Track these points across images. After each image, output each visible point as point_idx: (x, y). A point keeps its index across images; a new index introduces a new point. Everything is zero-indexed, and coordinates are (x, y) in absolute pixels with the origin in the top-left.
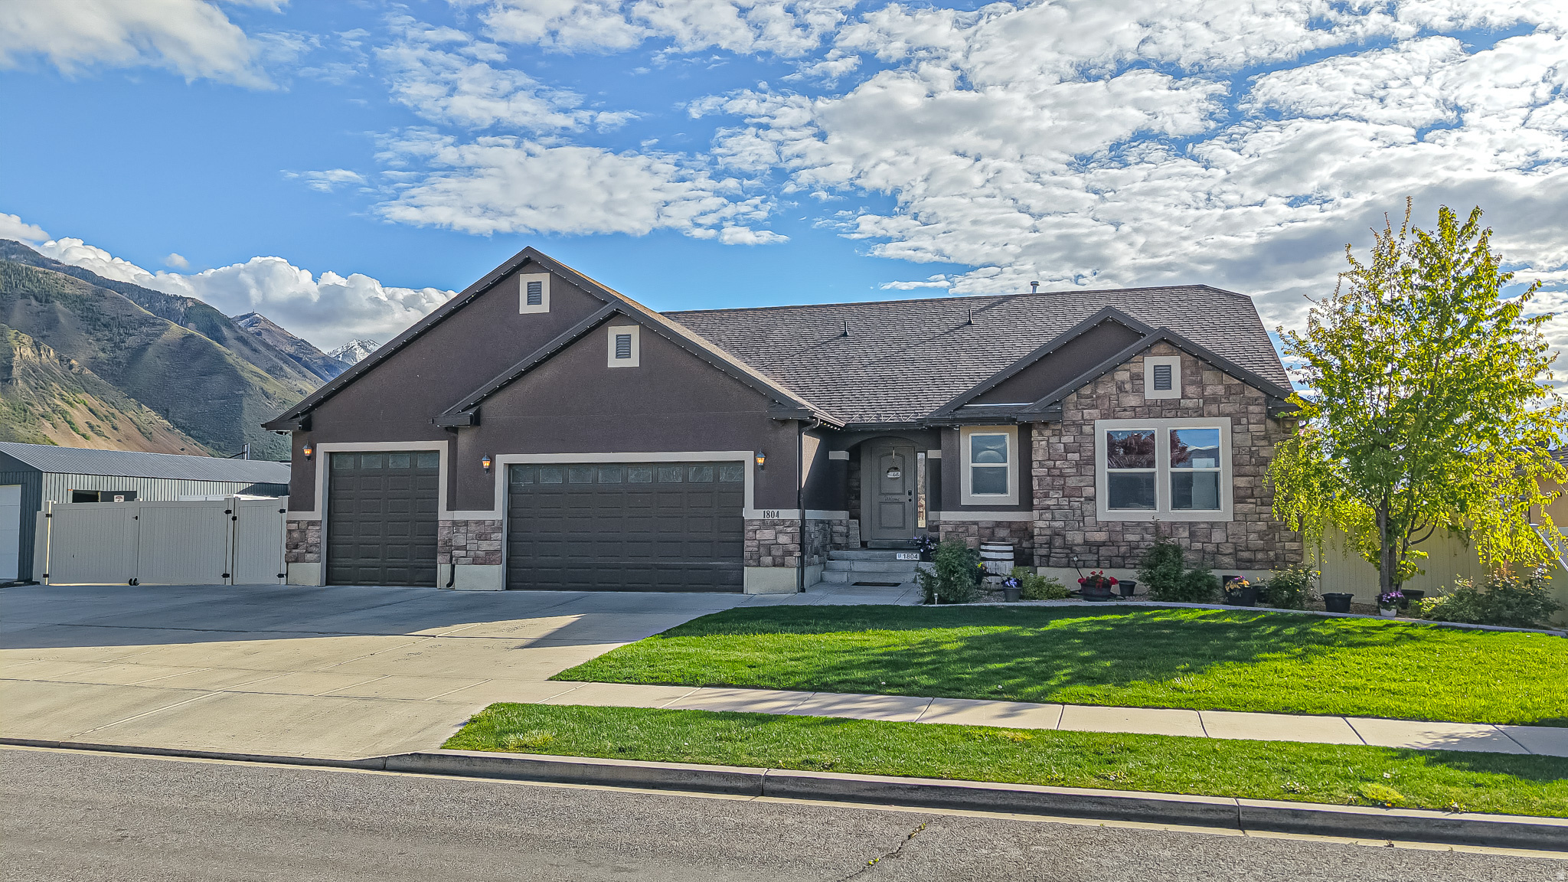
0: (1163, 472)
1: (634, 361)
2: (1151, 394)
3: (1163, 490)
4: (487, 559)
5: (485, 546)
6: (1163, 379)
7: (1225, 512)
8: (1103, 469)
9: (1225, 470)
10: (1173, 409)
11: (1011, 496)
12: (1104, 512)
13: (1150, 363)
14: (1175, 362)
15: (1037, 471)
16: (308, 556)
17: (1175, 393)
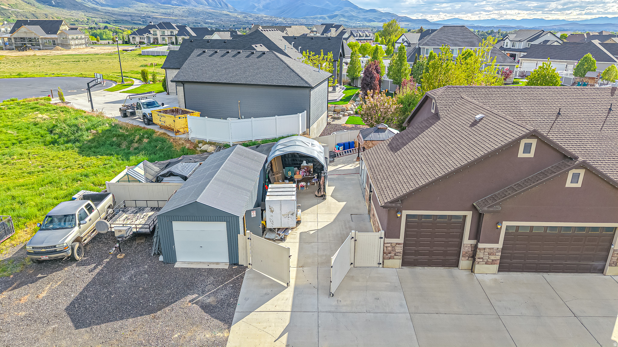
4: (493, 262)
5: (492, 257)
16: (396, 257)
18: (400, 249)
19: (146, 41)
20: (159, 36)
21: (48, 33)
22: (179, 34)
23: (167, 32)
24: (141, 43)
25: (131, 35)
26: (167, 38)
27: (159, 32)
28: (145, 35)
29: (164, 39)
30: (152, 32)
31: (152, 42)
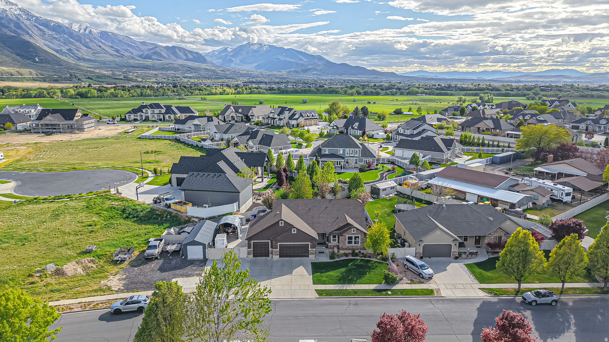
0: (353, 240)
1: (296, 232)
2: (352, 232)
3: (353, 242)
4: (277, 255)
5: (277, 253)
6: (354, 231)
7: (359, 244)
8: (347, 240)
9: (360, 240)
10: (354, 234)
11: (337, 242)
12: (347, 245)
13: (353, 229)
14: (355, 229)
15: (340, 240)
16: (251, 254)
17: (355, 232)
18: (252, 252)
19: (139, 118)
20: (149, 115)
21: (66, 120)
22: (166, 113)
23: (157, 111)
24: (135, 120)
25: (127, 114)
26: (156, 116)
27: (150, 111)
28: (139, 114)
29: (154, 116)
30: (144, 111)
31: (144, 119)
